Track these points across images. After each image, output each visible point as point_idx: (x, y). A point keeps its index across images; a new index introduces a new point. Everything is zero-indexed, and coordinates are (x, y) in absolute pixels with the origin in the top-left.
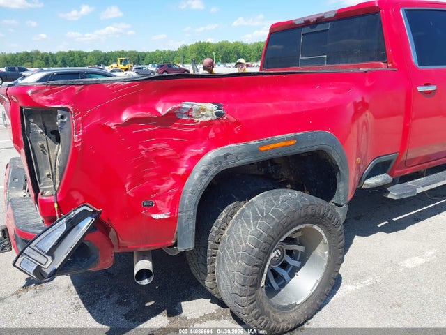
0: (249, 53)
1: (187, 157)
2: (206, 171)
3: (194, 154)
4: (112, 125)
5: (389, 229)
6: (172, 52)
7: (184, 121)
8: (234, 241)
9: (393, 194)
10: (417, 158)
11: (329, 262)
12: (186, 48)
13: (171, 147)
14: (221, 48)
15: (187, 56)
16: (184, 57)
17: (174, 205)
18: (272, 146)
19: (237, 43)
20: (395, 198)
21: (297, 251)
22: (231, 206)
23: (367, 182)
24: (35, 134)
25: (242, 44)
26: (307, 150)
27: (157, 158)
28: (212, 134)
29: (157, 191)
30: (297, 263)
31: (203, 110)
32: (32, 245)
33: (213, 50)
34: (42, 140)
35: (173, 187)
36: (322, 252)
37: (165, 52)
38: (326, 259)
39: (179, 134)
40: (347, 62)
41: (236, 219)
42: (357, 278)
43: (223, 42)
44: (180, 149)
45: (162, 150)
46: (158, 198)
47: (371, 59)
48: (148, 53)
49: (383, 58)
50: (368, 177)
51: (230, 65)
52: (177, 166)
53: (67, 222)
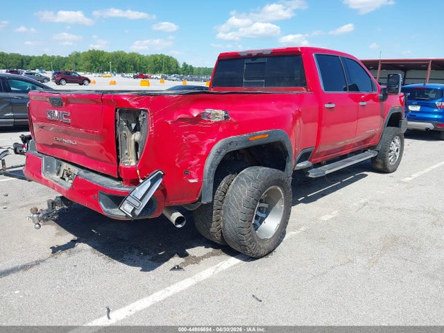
0: (145, 65)
1: (206, 144)
2: (219, 153)
3: (210, 142)
4: (169, 122)
5: (307, 201)
6: (62, 58)
7: (205, 121)
8: (236, 196)
9: (312, 174)
10: (323, 152)
11: (284, 211)
12: (78, 55)
13: (198, 137)
14: (117, 57)
15: (79, 63)
16: (76, 64)
17: (200, 174)
18: (256, 137)
19: (133, 53)
20: (314, 177)
21: (263, 207)
22: (228, 177)
23: (298, 165)
24: (122, 126)
25: (138, 56)
26: (273, 140)
27: (191, 144)
28: (221, 129)
29: (191, 165)
30: (263, 215)
31: (217, 114)
32: (131, 195)
33: (108, 59)
34: (125, 130)
35: (199, 163)
36: (280, 206)
37: (53, 57)
38: (283, 210)
39: (202, 129)
40: (280, 86)
41: (235, 183)
42: (295, 229)
43: (118, 51)
44: (203, 138)
45: (192, 139)
46: (191, 169)
47: (297, 86)
48: (34, 57)
49: (305, 85)
50: (298, 163)
51: (128, 75)
52: (201, 150)
53: (151, 180)
